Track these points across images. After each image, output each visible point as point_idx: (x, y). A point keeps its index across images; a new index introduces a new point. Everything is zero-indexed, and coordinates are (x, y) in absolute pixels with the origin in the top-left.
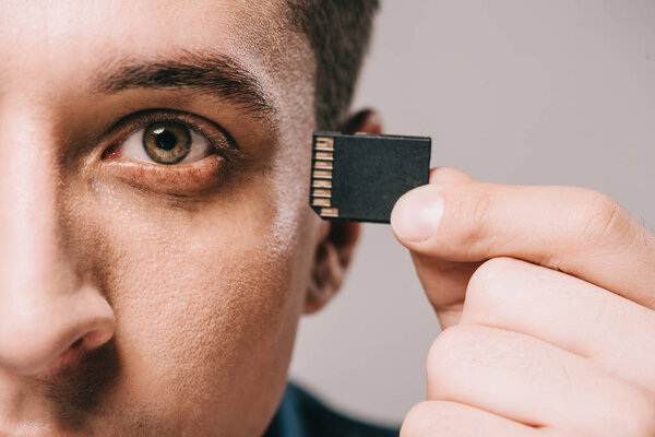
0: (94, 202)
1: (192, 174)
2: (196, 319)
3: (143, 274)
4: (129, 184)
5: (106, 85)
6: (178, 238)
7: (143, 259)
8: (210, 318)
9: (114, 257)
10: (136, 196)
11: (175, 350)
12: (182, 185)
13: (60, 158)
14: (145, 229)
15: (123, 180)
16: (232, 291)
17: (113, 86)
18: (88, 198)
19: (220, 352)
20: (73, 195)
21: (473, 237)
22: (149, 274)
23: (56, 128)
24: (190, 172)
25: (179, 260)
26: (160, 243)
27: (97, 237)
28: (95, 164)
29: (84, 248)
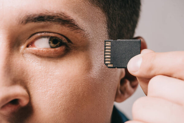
0: (23, 60)
2: (58, 97)
3: (40, 82)
4: (35, 54)
6: (51, 71)
7: (39, 78)
8: (63, 97)
9: (30, 77)
11: (52, 107)
14: (40, 68)
16: (70, 88)
17: (24, 22)
18: (21, 59)
19: (68, 108)
21: (150, 69)
25: (52, 78)
26: (45, 73)
27: (23, 70)
28: (24, 49)
29: (17, 73)
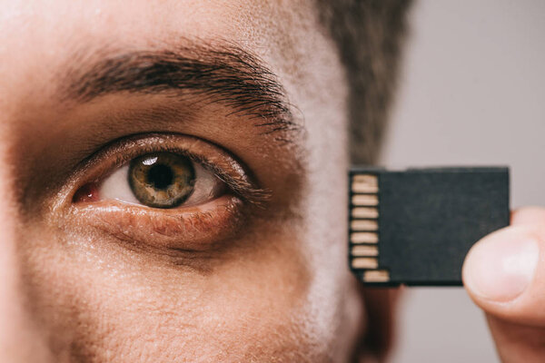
0: (66, 258)
1: (199, 221)
3: (140, 355)
4: (114, 235)
5: (78, 88)
6: (186, 307)
7: (139, 336)
9: (99, 332)
10: (124, 251)
12: (188, 236)
13: (17, 194)
14: (140, 295)
15: (105, 231)
17: (89, 89)
18: (58, 253)
20: (37, 245)
22: (148, 356)
23: (11, 151)
24: (197, 217)
25: (190, 338)
26: (161, 314)
27: (74, 304)
28: (65, 209)
29: (56, 316)
